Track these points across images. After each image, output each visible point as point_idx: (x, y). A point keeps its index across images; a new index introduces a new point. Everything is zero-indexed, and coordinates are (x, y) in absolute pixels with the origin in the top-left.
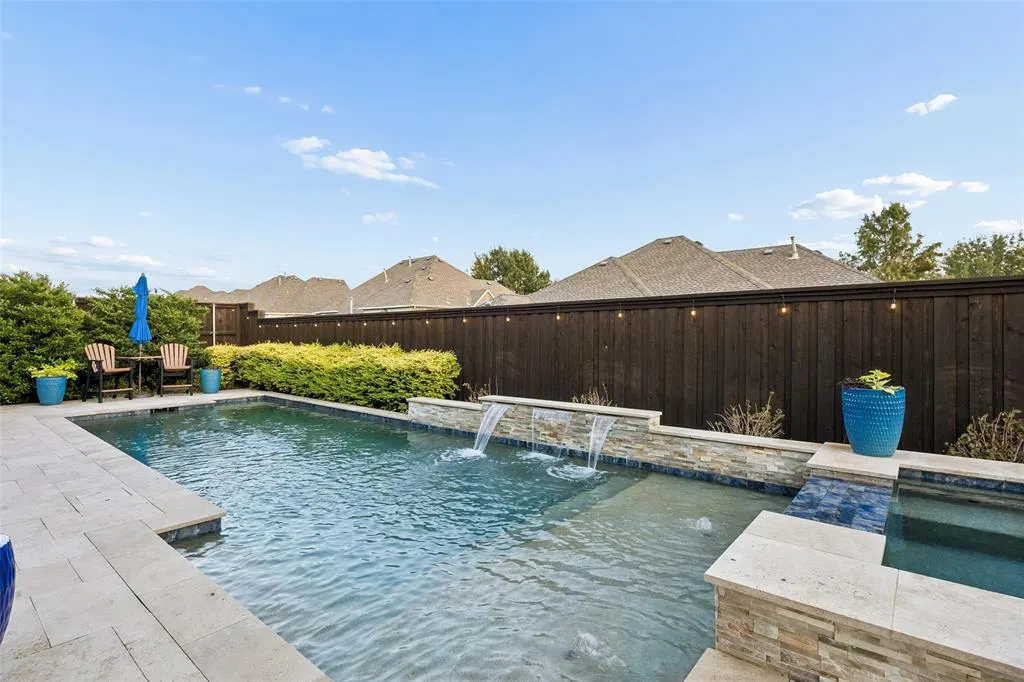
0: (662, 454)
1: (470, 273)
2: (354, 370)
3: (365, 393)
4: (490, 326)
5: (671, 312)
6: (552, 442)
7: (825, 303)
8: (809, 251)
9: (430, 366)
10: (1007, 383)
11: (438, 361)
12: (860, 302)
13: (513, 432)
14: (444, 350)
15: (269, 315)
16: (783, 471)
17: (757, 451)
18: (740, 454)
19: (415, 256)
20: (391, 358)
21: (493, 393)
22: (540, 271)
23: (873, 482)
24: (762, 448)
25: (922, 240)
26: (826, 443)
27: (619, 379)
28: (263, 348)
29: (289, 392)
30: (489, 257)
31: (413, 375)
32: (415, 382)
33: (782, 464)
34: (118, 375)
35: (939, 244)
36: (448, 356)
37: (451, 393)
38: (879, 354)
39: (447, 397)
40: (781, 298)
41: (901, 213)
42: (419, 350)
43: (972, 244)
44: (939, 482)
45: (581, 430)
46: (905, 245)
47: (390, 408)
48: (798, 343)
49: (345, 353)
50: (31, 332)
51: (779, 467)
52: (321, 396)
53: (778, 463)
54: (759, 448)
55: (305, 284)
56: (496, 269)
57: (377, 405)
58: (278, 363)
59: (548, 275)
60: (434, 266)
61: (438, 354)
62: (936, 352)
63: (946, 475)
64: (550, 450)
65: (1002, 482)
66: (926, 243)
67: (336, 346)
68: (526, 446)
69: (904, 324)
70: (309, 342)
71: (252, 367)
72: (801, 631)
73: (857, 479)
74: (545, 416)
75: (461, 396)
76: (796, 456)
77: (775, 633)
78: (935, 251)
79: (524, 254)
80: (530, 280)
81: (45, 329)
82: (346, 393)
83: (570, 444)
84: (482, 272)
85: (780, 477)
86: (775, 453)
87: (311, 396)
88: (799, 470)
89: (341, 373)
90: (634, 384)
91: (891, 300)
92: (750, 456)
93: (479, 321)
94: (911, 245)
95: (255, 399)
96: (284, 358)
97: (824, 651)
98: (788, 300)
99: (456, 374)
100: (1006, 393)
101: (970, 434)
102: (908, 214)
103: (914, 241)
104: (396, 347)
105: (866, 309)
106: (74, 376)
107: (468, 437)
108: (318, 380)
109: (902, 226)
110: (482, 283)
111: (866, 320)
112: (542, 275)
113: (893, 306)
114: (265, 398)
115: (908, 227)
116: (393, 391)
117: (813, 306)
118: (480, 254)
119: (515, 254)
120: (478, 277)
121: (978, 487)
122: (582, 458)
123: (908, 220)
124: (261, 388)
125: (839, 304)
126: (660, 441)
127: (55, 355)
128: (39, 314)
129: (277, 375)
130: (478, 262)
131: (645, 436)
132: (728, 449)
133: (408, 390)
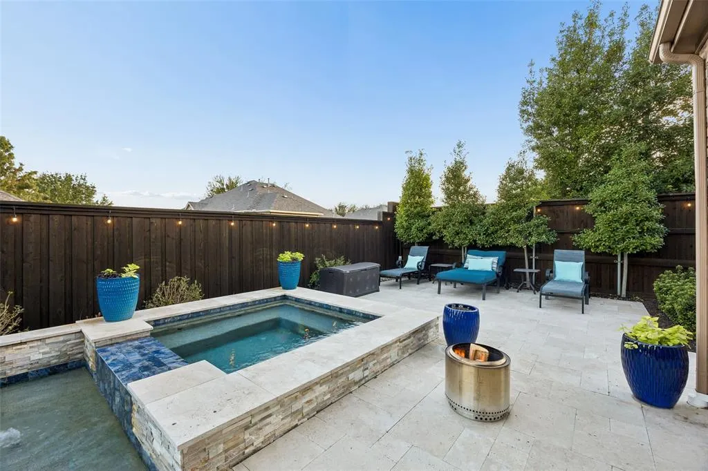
7: (56, 216)
12: (85, 217)
16: (47, 356)
17: (18, 347)
23: (139, 336)
24: (25, 343)
25: (23, 167)
26: (77, 322)
33: (47, 349)
35: (35, 173)
38: (99, 252)
40: (12, 209)
41: (6, 145)
43: (52, 176)
44: (163, 324)
46: (9, 168)
48: (30, 247)
51: (44, 353)
53: (42, 351)
54: (21, 343)
62: (134, 251)
63: (166, 318)
65: (189, 314)
66: (26, 169)
69: (115, 233)
73: (129, 338)
76: (61, 339)
78: (33, 176)
85: (45, 362)
86: (39, 343)
88: (65, 349)
91: (107, 217)
92: (9, 355)
94: (15, 169)
98: (18, 211)
100: (167, 268)
101: (158, 294)
102: (12, 147)
103: (17, 166)
105: (89, 223)
109: (7, 154)
111: (89, 229)
113: (109, 221)
115: (11, 156)
117: (45, 218)
121: (180, 320)
123: (11, 151)
125: (68, 217)
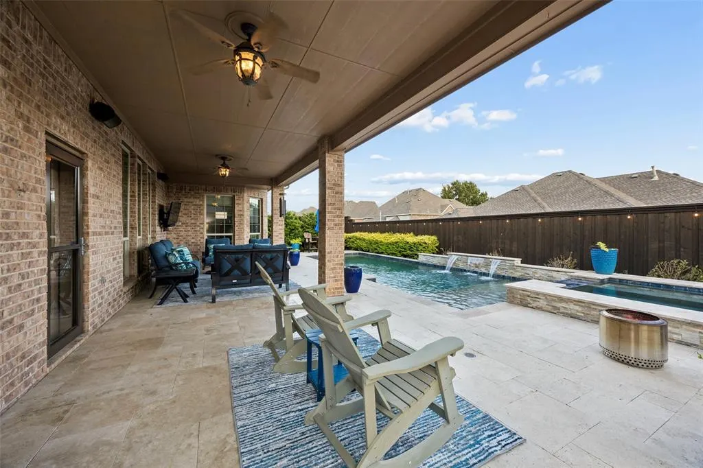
0: (520, 274)
1: (439, 196)
2: (396, 243)
3: (400, 252)
4: (451, 227)
5: (530, 220)
6: (476, 269)
8: (667, 174)
9: (427, 241)
10: (682, 249)
11: (430, 239)
13: (461, 266)
14: (432, 235)
15: (356, 221)
18: (550, 273)
19: (410, 189)
20: (410, 238)
21: (453, 251)
22: (481, 192)
27: (507, 247)
28: (357, 234)
29: (368, 251)
30: (451, 186)
31: (420, 245)
32: (421, 248)
34: (313, 244)
36: (434, 238)
37: (435, 252)
39: (433, 253)
42: (422, 235)
45: (488, 265)
47: (411, 257)
49: (391, 236)
50: (290, 229)
52: (382, 253)
55: (357, 204)
56: (454, 192)
57: (405, 256)
58: (364, 240)
59: (486, 194)
60: (421, 193)
61: (430, 237)
64: (476, 272)
67: (387, 234)
68: (465, 271)
70: (375, 232)
71: (353, 242)
72: (524, 295)
74: (473, 261)
75: (440, 252)
77: (519, 297)
79: (471, 183)
80: (474, 197)
81: (293, 227)
82: (393, 252)
83: (483, 270)
84: (447, 194)
87: (378, 253)
89: (390, 244)
90: (513, 249)
93: (446, 223)
95: (356, 254)
96: (367, 238)
97: (529, 299)
99: (437, 245)
104: (412, 234)
106: (301, 243)
107: (443, 268)
108: (381, 247)
110: (447, 201)
112: (482, 194)
114: (359, 254)
116: (412, 251)
118: (445, 185)
119: (465, 184)
120: (444, 197)
122: (487, 275)
124: (357, 250)
126: (519, 269)
127: (296, 237)
128: (292, 222)
129: (364, 245)
130: (444, 190)
131: (513, 267)
132: (547, 272)
133: (418, 251)
